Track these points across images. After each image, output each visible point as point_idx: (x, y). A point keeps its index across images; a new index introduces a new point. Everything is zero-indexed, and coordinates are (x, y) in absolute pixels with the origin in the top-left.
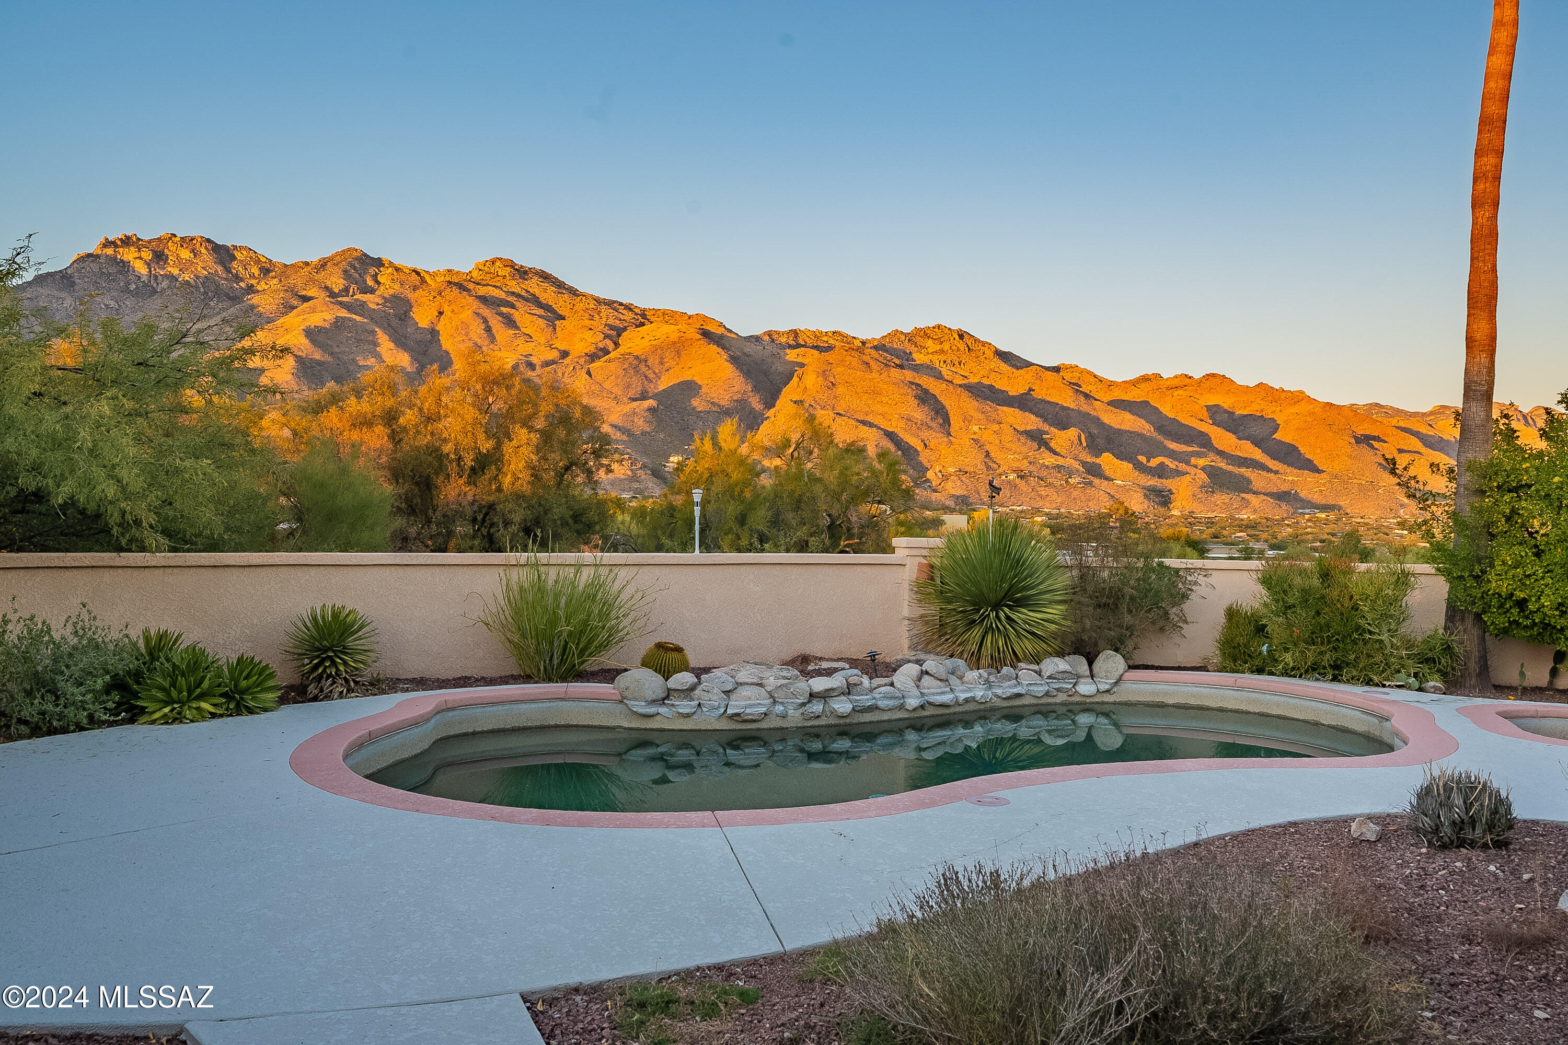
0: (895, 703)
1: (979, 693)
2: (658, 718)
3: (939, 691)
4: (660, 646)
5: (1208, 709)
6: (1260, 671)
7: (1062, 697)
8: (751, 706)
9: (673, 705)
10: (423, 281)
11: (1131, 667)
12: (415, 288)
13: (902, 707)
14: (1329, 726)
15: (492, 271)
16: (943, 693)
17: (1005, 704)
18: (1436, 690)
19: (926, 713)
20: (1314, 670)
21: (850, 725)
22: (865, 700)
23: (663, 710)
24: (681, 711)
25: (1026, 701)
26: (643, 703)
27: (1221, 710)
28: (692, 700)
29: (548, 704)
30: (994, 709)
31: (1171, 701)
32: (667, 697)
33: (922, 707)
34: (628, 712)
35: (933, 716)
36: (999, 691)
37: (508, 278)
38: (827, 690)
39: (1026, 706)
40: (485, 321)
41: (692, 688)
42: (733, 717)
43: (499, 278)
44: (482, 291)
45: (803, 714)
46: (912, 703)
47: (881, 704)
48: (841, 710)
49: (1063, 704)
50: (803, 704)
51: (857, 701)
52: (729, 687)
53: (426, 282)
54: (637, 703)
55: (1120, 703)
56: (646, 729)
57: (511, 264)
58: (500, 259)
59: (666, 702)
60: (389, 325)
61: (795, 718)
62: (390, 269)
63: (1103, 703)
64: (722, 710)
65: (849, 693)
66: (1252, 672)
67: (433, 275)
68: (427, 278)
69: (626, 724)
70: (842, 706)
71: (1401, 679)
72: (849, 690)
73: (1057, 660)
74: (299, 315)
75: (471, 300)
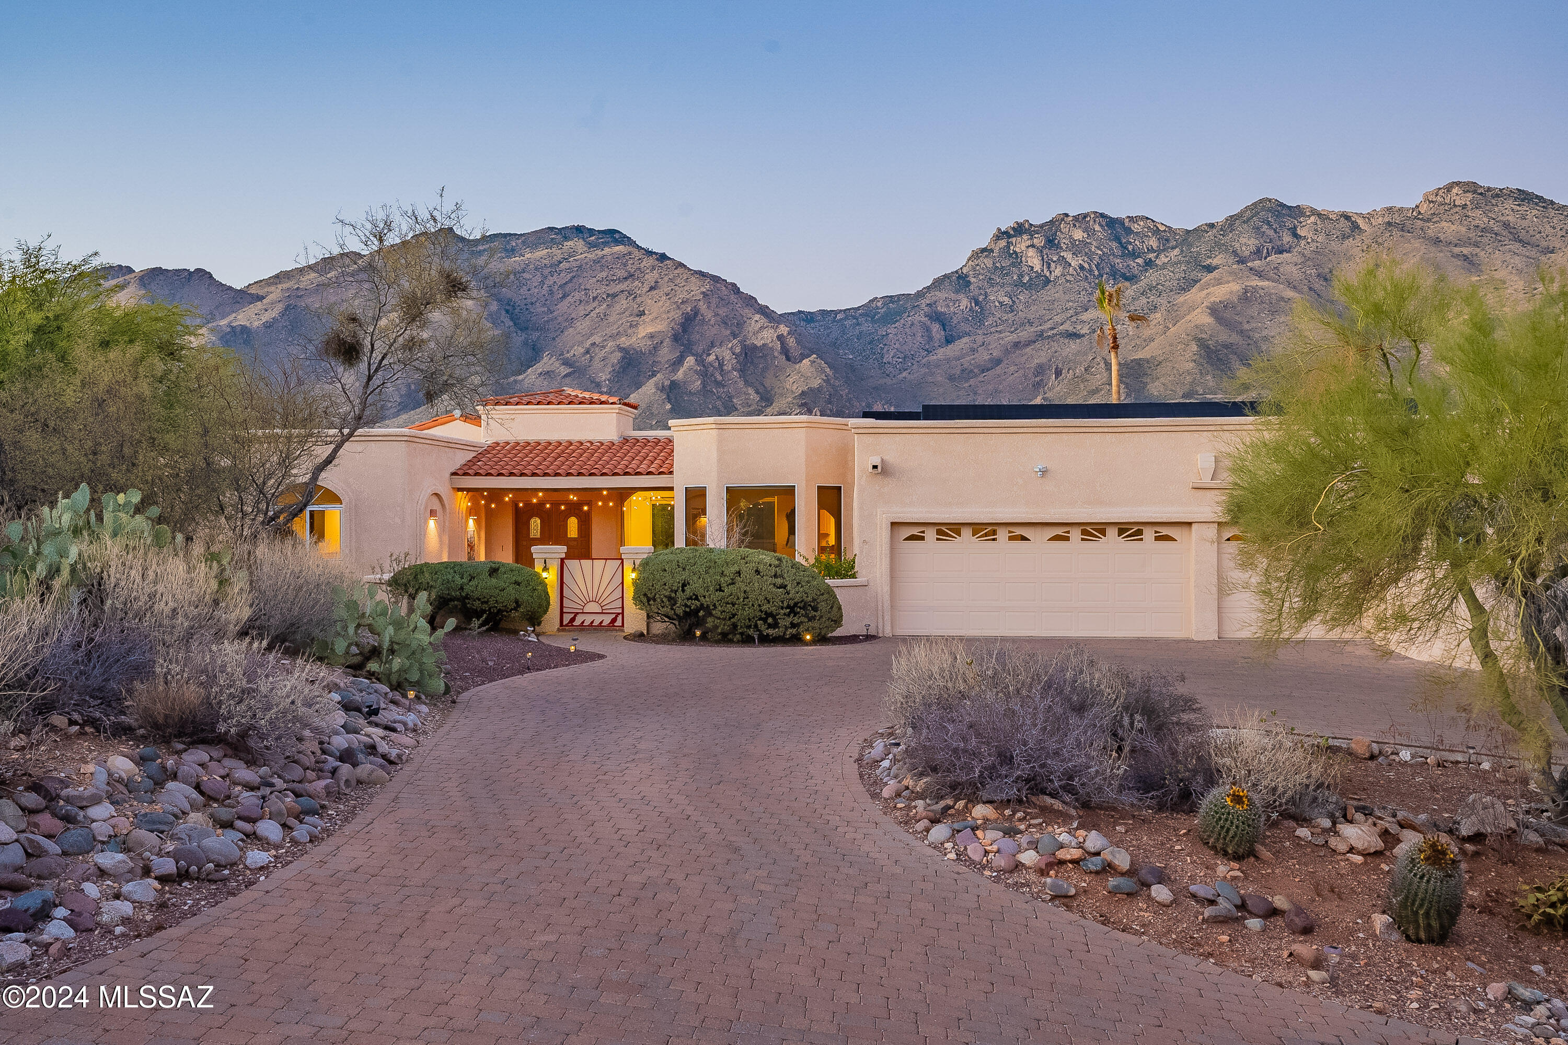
10: (1355, 227)
12: (1344, 237)
15: (1447, 201)
37: (1470, 207)
40: (1437, 267)
43: (1457, 209)
44: (1432, 230)
53: (1358, 227)
57: (1471, 187)
58: (1458, 184)
60: (1310, 289)
62: (1312, 219)
67: (1368, 217)
68: (1360, 222)
74: (1202, 290)
75: (1417, 244)
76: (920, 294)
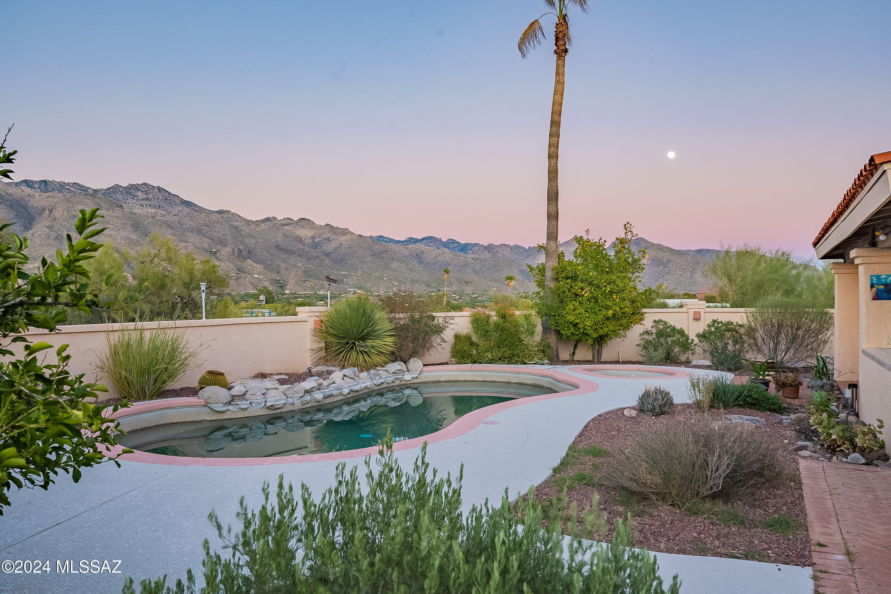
0: (338, 392)
1: (368, 384)
2: (228, 412)
3: (354, 384)
4: (210, 373)
5: (459, 381)
6: (475, 362)
7: (398, 383)
8: (278, 400)
9: (237, 404)
11: (424, 365)
13: (341, 394)
14: (515, 383)
16: (356, 385)
17: (377, 388)
18: (548, 364)
19: (350, 396)
20: (500, 359)
21: (322, 405)
22: (327, 391)
23: (231, 408)
24: (242, 407)
25: (384, 386)
26: (221, 405)
27: (465, 381)
28: (247, 400)
29: (160, 412)
30: (373, 391)
31: (443, 380)
32: (232, 400)
33: (349, 393)
34: (210, 411)
35: (352, 397)
36: (375, 382)
38: (312, 388)
39: (384, 388)
41: (244, 394)
42: (268, 408)
45: (301, 402)
46: (346, 391)
47: (335, 393)
48: (319, 398)
49: (398, 386)
50: (302, 397)
51: (324, 392)
52: (264, 391)
54: (217, 405)
55: (421, 383)
56: (221, 420)
59: (232, 403)
61: (298, 405)
63: (414, 383)
64: (263, 404)
65: (320, 389)
66: (472, 363)
69: (209, 418)
70: (319, 396)
71: (536, 360)
72: (319, 387)
73: (394, 364)
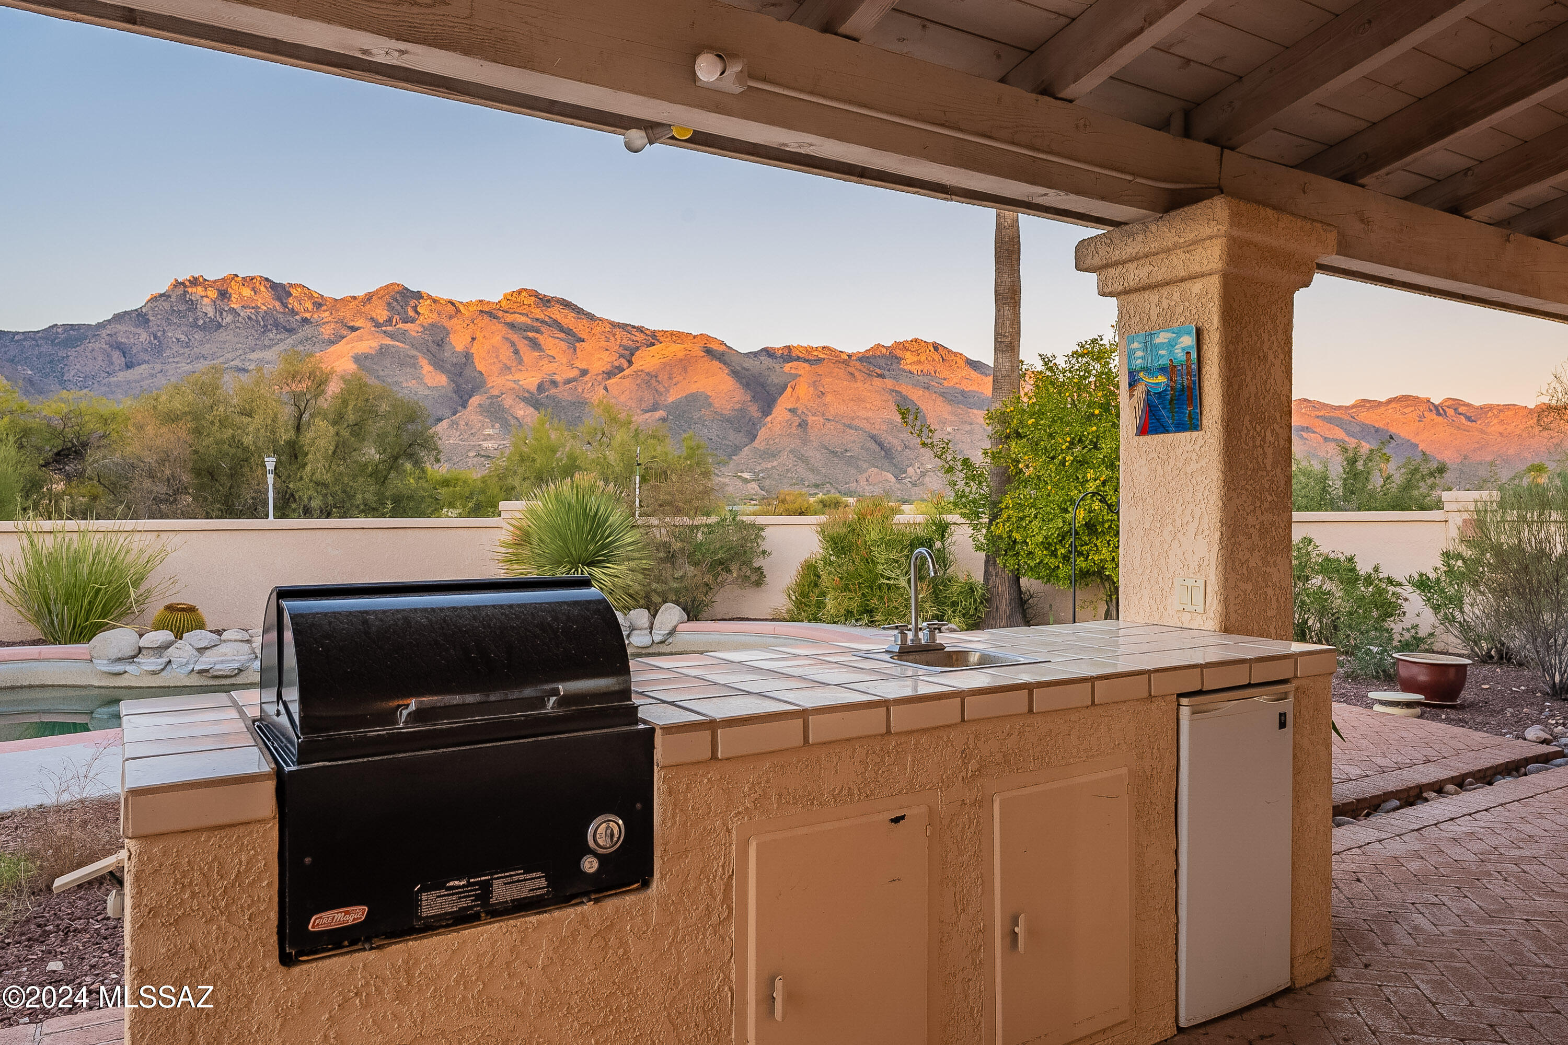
2: (126, 675)
4: (170, 608)
8: (222, 662)
9: (141, 663)
10: (458, 311)
11: (689, 618)
12: (451, 317)
15: (519, 301)
20: (851, 616)
23: (129, 668)
24: (148, 668)
28: (163, 657)
32: (136, 655)
34: (94, 670)
37: (533, 306)
40: (513, 344)
42: (201, 672)
43: (525, 307)
44: (510, 318)
53: (460, 311)
54: (104, 661)
57: (535, 294)
58: (526, 290)
59: (136, 660)
60: (428, 351)
62: (428, 301)
64: (192, 667)
67: (467, 305)
68: (461, 308)
69: (96, 683)
74: (348, 344)
75: (500, 326)
76: (100, 326)
